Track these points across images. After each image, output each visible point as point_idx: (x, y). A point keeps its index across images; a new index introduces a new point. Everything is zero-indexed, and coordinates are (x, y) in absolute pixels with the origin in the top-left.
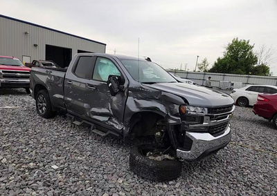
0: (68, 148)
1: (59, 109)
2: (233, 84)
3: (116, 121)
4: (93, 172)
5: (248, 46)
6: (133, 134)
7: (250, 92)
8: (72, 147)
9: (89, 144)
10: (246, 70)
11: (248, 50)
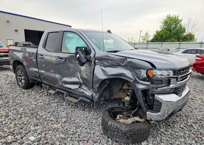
0: (44, 116)
1: (36, 80)
2: (169, 50)
3: (85, 88)
4: (69, 140)
5: (178, 20)
6: (102, 99)
7: (185, 54)
8: (49, 115)
9: (63, 110)
10: (178, 38)
11: (178, 23)
